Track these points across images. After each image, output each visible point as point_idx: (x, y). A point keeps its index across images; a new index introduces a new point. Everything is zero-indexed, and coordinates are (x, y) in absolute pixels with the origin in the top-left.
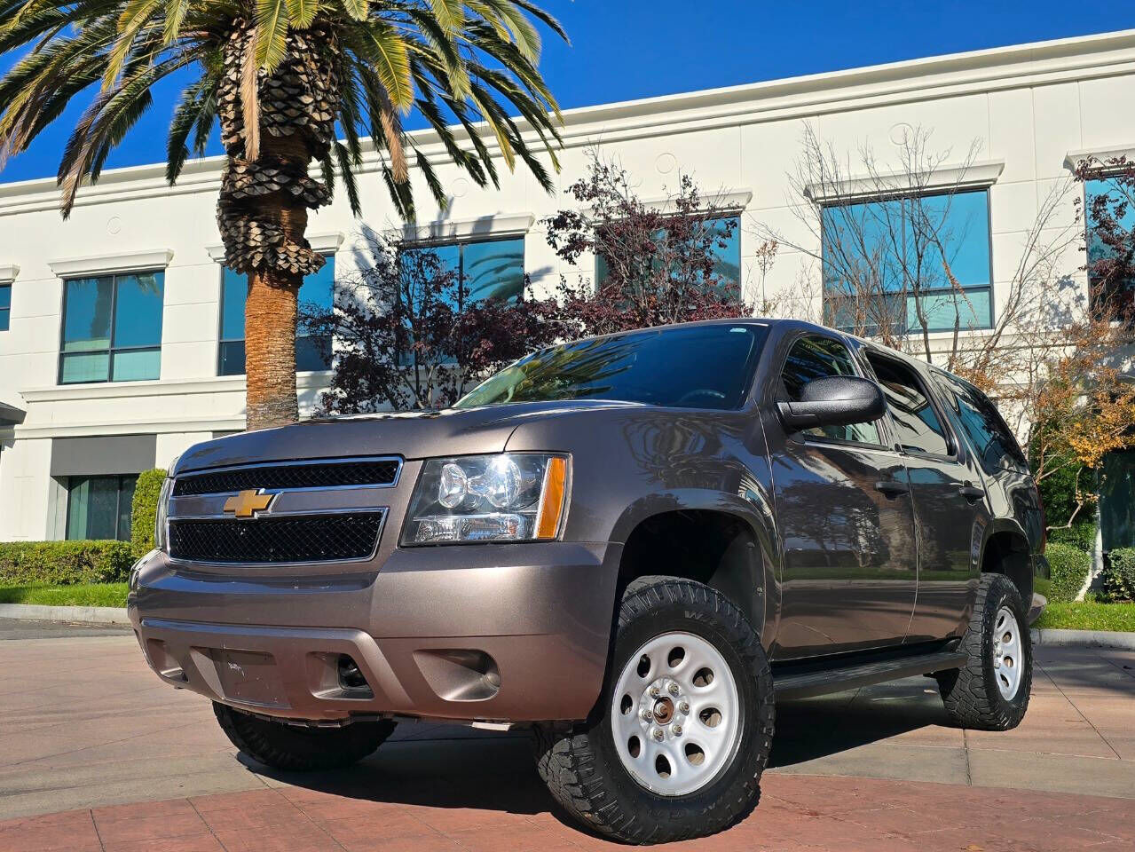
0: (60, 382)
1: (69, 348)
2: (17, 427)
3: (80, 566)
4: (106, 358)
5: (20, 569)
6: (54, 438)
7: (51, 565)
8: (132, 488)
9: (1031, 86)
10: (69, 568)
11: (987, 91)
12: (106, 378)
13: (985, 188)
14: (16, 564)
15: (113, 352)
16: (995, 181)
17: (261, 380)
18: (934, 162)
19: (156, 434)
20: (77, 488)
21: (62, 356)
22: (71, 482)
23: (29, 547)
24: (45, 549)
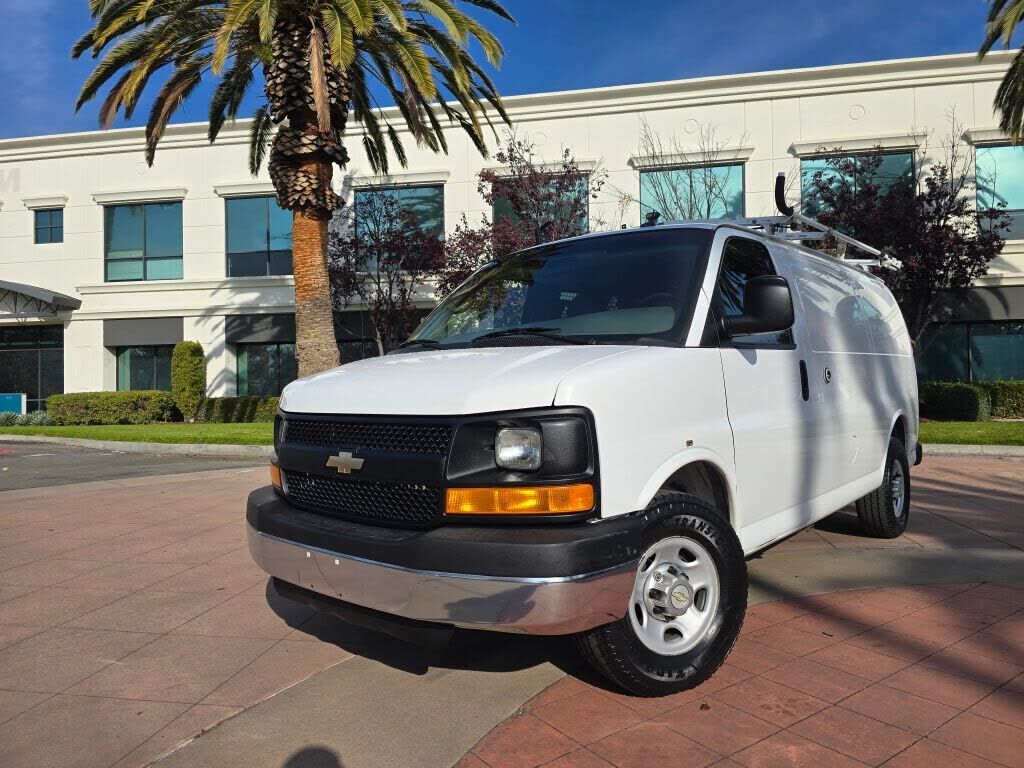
0: (106, 280)
1: (111, 255)
2: (75, 311)
3: (136, 409)
4: (141, 263)
5: (90, 412)
6: (105, 320)
7: (114, 408)
8: (170, 355)
9: (771, 99)
10: (129, 410)
11: (744, 101)
12: (141, 276)
13: (741, 163)
14: (87, 408)
15: (146, 259)
16: (747, 159)
17: (307, 285)
18: (720, 146)
19: (182, 317)
20: (123, 355)
21: (107, 261)
22: (118, 350)
23: (96, 395)
24: (108, 397)
